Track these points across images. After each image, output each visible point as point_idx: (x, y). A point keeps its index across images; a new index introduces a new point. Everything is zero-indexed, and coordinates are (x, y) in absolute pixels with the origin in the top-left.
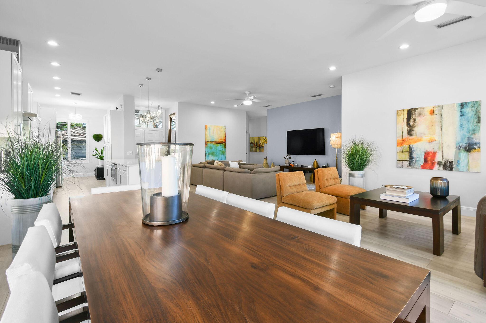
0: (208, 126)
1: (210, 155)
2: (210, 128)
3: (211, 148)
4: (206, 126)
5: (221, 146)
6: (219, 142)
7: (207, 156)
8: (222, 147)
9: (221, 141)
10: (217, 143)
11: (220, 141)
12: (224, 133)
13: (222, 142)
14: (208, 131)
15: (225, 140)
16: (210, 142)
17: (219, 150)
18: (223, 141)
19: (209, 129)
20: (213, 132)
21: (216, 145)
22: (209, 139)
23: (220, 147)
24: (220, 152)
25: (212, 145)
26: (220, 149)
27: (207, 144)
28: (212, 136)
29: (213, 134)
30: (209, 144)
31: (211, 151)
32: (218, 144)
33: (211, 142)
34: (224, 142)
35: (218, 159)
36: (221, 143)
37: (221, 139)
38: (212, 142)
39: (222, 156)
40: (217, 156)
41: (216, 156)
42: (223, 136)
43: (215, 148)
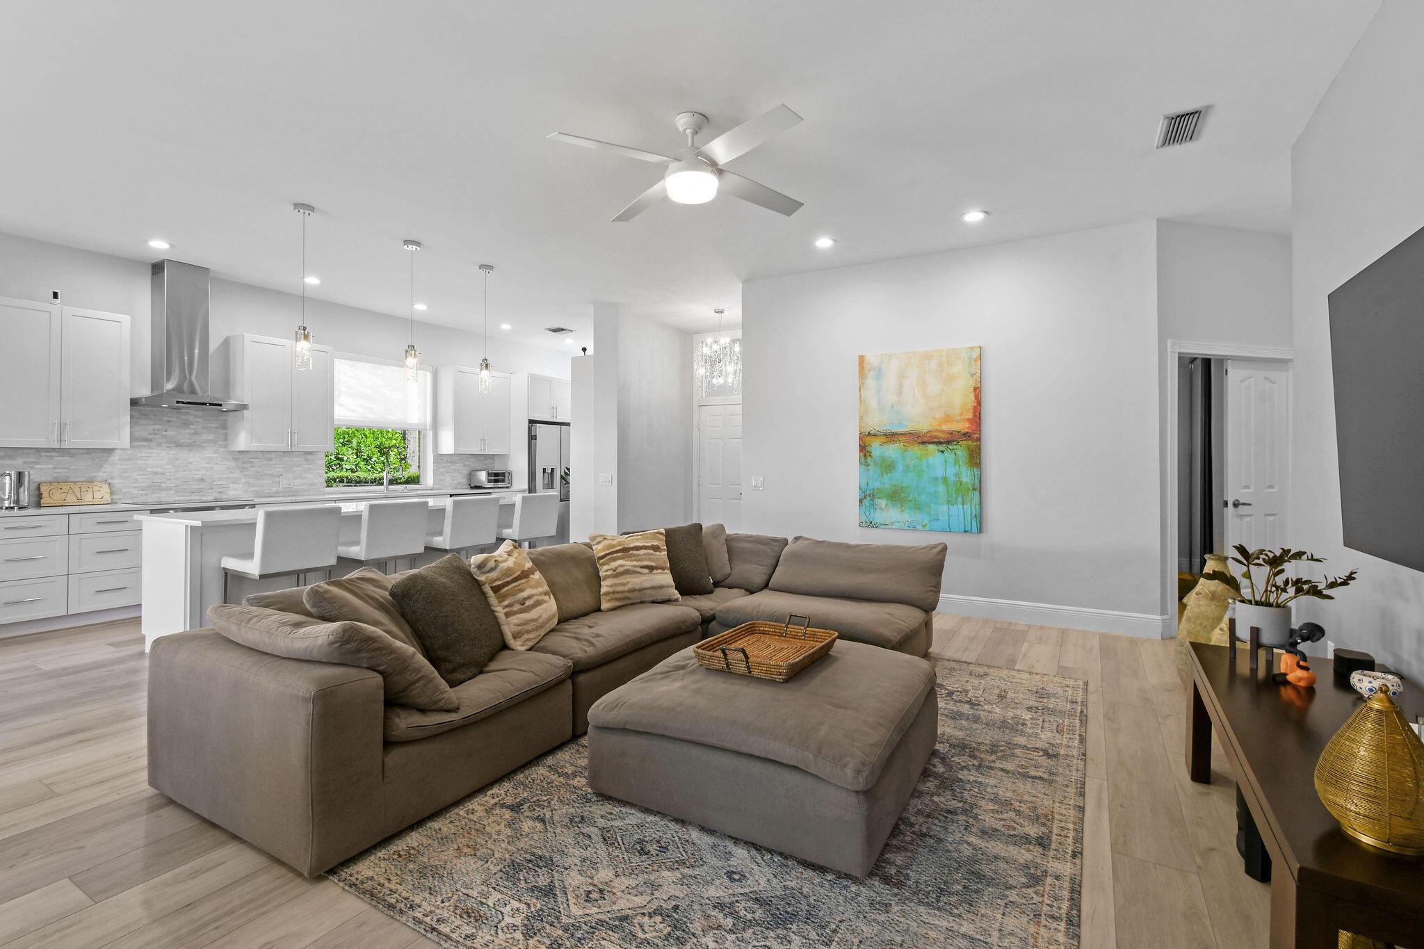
0: (872, 359)
1: (882, 503)
2: (880, 369)
3: (888, 467)
4: (862, 359)
5: (949, 455)
6: (935, 437)
7: (866, 502)
8: (956, 462)
9: (945, 427)
10: (923, 443)
11: (943, 432)
12: (972, 383)
13: (951, 433)
14: (870, 382)
15: (977, 417)
16: (883, 439)
17: (936, 479)
18: (963, 426)
19: (879, 374)
20: (901, 386)
21: (916, 450)
22: (877, 422)
23: (938, 462)
24: (941, 489)
25: (892, 451)
26: (939, 473)
27: (865, 446)
28: (892, 407)
29: (900, 393)
30: (876, 448)
31: (887, 482)
32: (931, 447)
33: (885, 435)
34: (964, 434)
35: (926, 521)
36: (948, 442)
37: (948, 419)
38: (891, 437)
39: (954, 509)
40: (919, 509)
41: (918, 507)
42: (960, 399)
43: (908, 466)
